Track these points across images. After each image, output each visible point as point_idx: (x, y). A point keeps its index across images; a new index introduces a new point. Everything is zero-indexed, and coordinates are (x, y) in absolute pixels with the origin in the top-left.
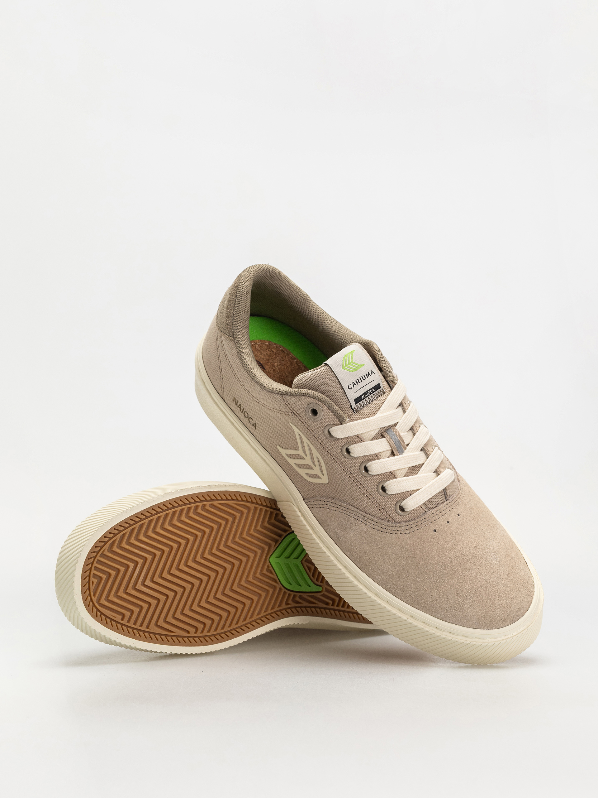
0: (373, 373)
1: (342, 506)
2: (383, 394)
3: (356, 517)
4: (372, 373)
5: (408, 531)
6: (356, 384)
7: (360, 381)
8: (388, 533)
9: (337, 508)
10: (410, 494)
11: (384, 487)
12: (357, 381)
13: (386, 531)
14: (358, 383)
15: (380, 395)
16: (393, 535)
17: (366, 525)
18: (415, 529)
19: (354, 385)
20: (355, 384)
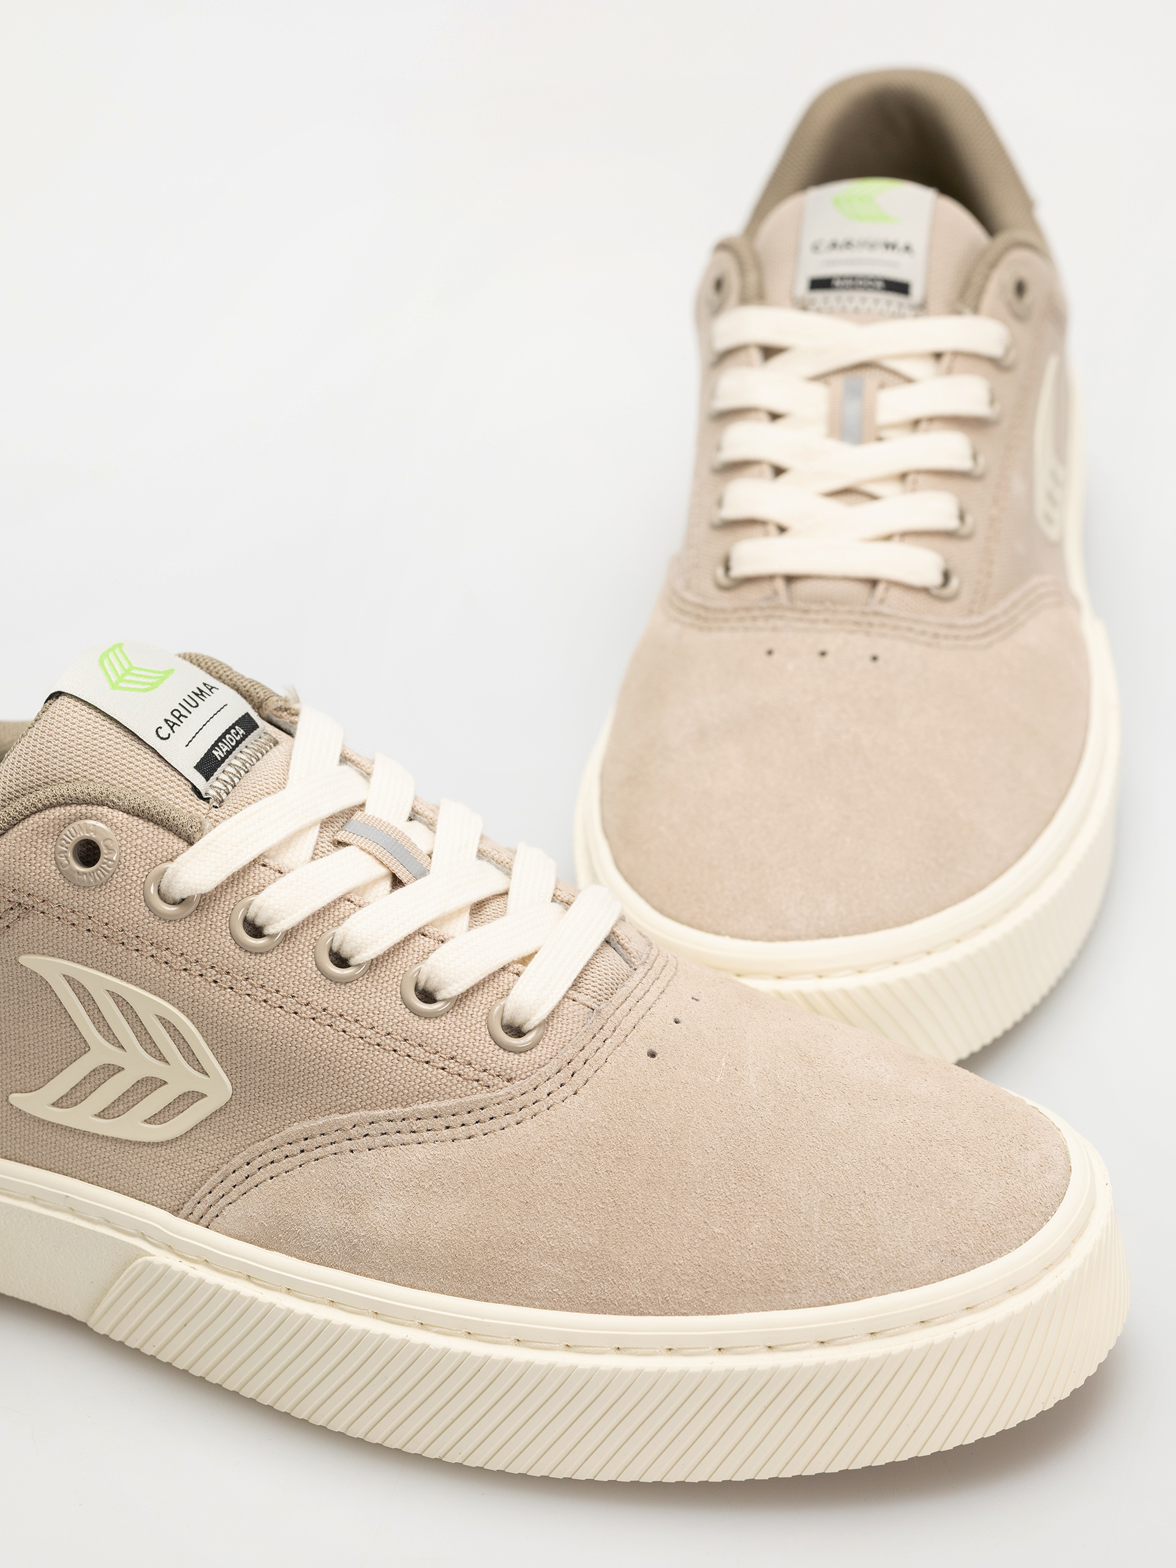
0: (212, 688)
1: (313, 1137)
2: (274, 745)
3: (379, 1140)
4: (210, 690)
5: (567, 1090)
6: (179, 723)
7: (184, 712)
8: (508, 1125)
9: (303, 1154)
10: (517, 974)
11: (424, 990)
12: (177, 714)
13: (495, 1125)
14: (181, 718)
15: (268, 748)
16: (529, 1124)
17: (423, 1145)
18: (586, 1072)
19: (172, 728)
20: (174, 724)
